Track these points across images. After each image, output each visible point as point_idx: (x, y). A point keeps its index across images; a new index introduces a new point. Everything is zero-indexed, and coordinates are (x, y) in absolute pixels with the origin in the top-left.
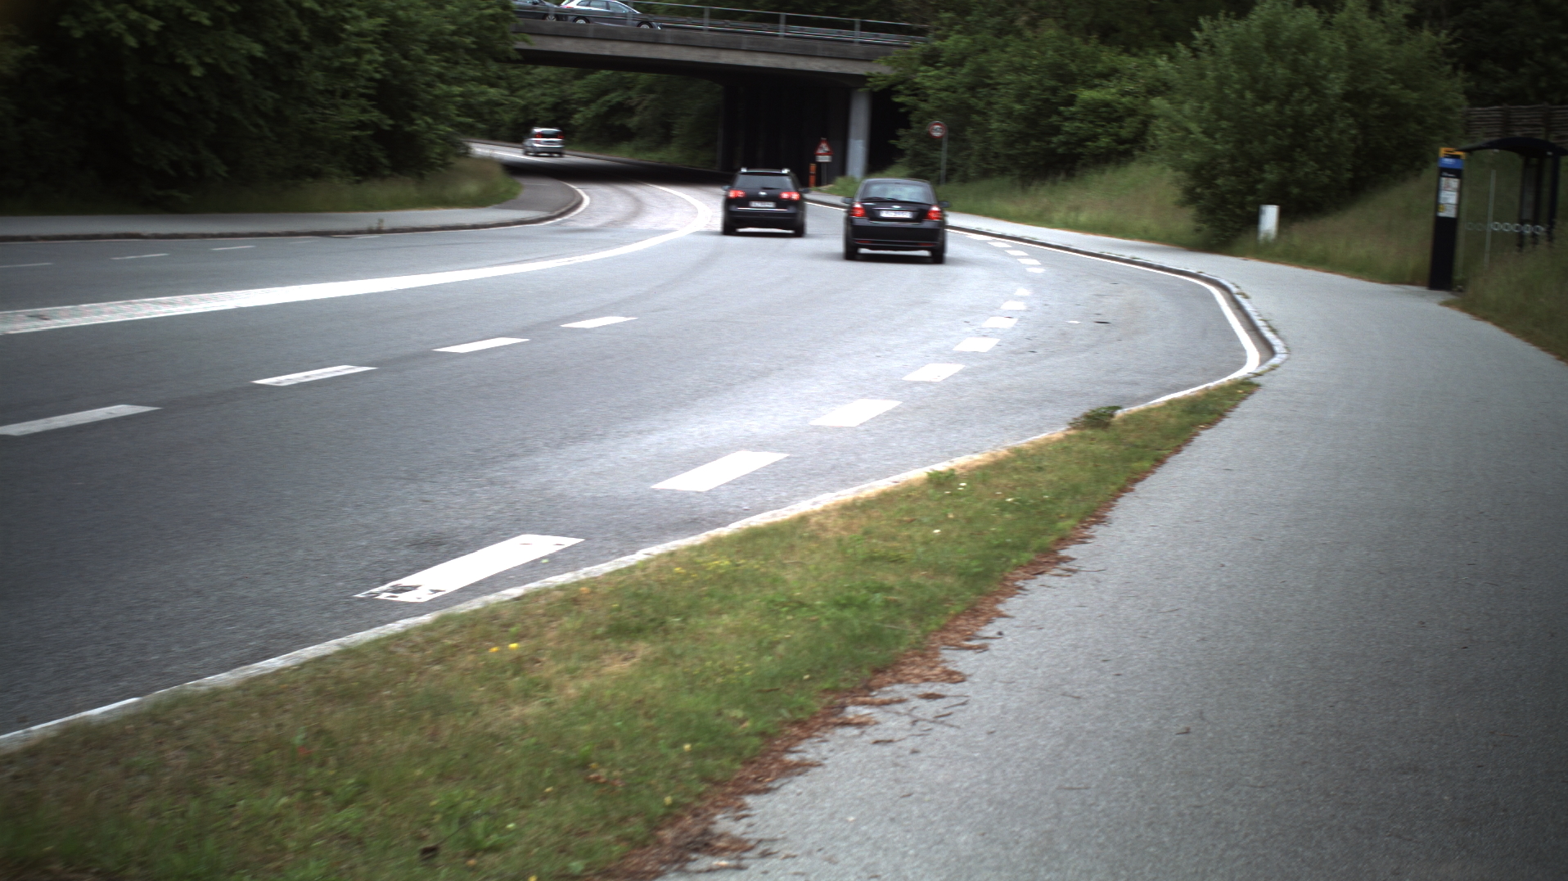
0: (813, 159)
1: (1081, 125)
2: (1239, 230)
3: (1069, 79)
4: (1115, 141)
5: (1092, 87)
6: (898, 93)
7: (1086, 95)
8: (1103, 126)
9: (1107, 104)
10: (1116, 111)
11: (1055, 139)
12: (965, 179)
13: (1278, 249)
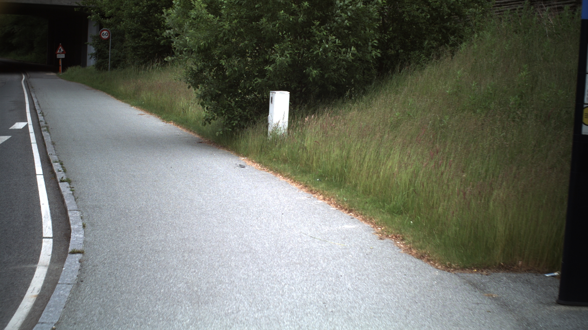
13: (285, 151)
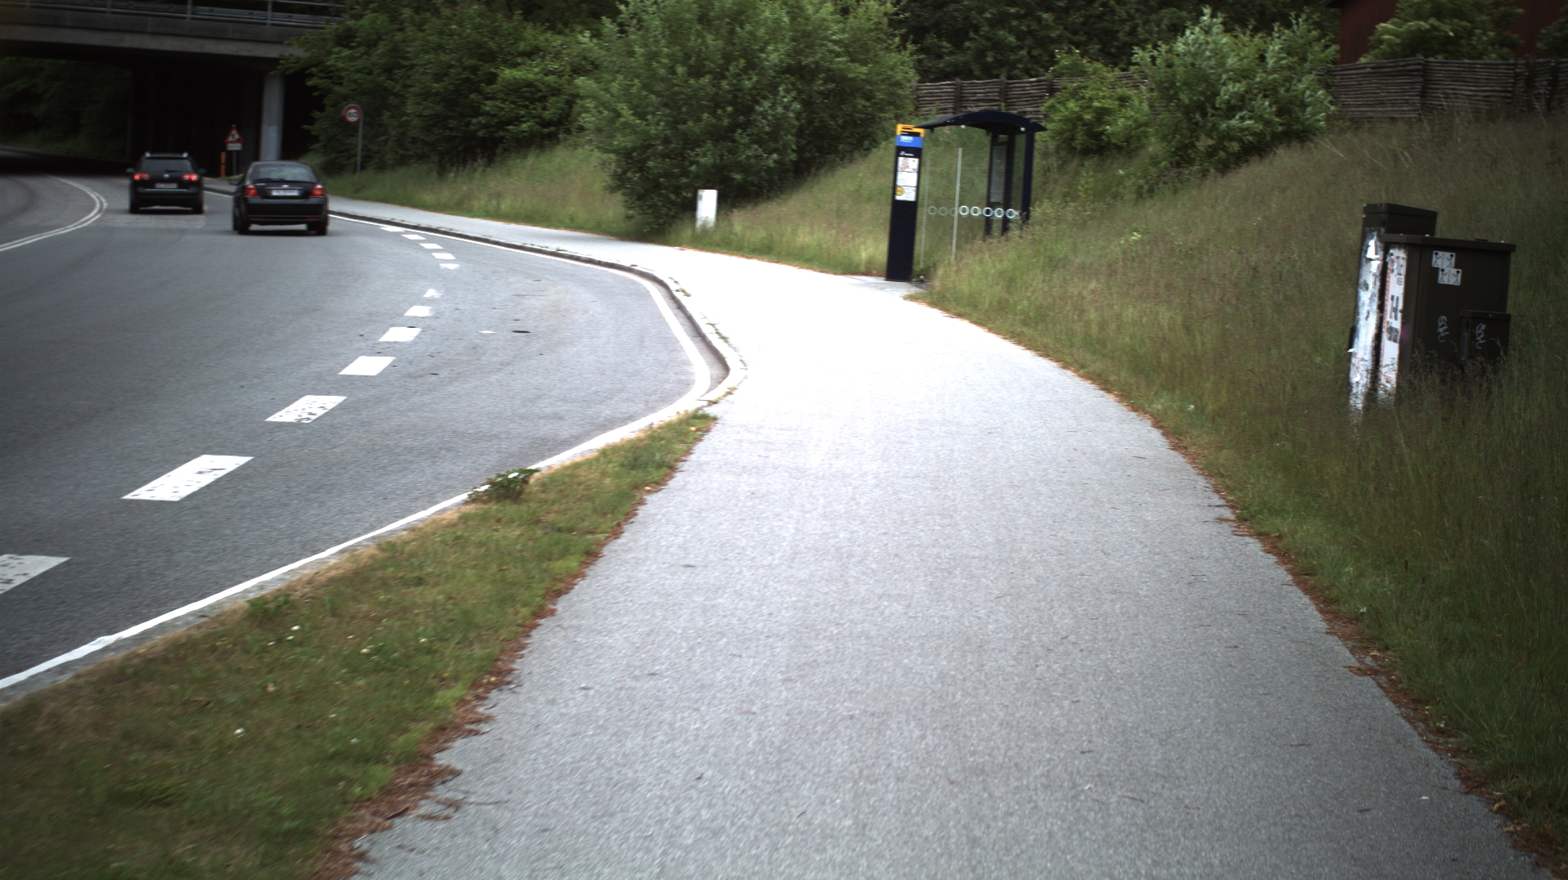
0: (224, 147)
1: (502, 105)
2: (673, 217)
3: (490, 57)
4: (538, 123)
5: (515, 65)
6: (312, 75)
7: (508, 73)
8: (526, 107)
9: (530, 84)
10: (540, 91)
11: (474, 121)
12: (382, 167)
13: (717, 237)
